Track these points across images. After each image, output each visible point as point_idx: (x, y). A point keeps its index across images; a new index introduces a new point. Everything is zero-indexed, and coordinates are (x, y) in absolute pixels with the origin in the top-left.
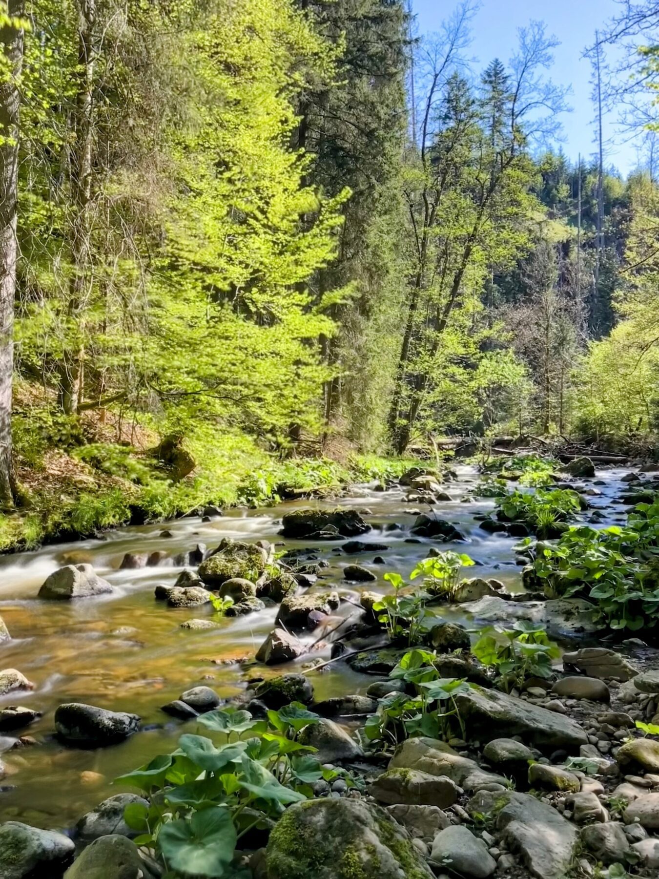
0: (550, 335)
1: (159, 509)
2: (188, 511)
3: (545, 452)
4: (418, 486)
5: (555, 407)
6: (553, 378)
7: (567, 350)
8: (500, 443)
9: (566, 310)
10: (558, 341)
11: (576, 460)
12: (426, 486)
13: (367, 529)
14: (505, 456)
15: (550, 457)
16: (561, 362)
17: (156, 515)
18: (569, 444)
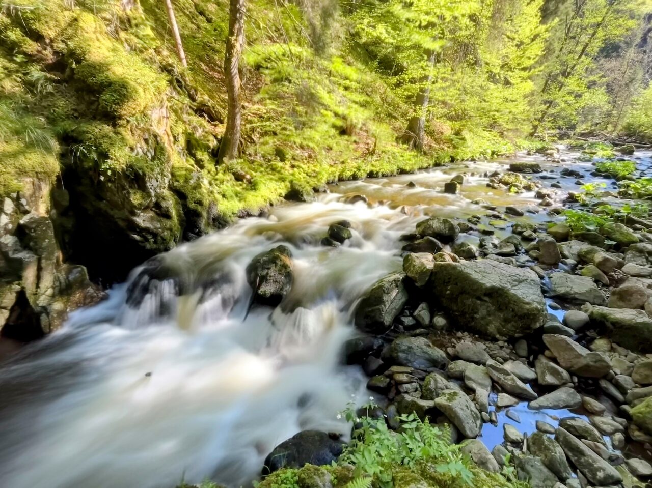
0: (626, 76)
1: (459, 158)
2: (466, 159)
3: (605, 140)
4: (547, 154)
5: (615, 117)
6: (619, 101)
7: (633, 86)
8: (582, 135)
9: (641, 62)
10: (629, 80)
11: (625, 146)
12: (551, 155)
13: (542, 171)
14: (582, 141)
15: (607, 143)
16: (627, 92)
17: (458, 160)
18: (619, 137)
